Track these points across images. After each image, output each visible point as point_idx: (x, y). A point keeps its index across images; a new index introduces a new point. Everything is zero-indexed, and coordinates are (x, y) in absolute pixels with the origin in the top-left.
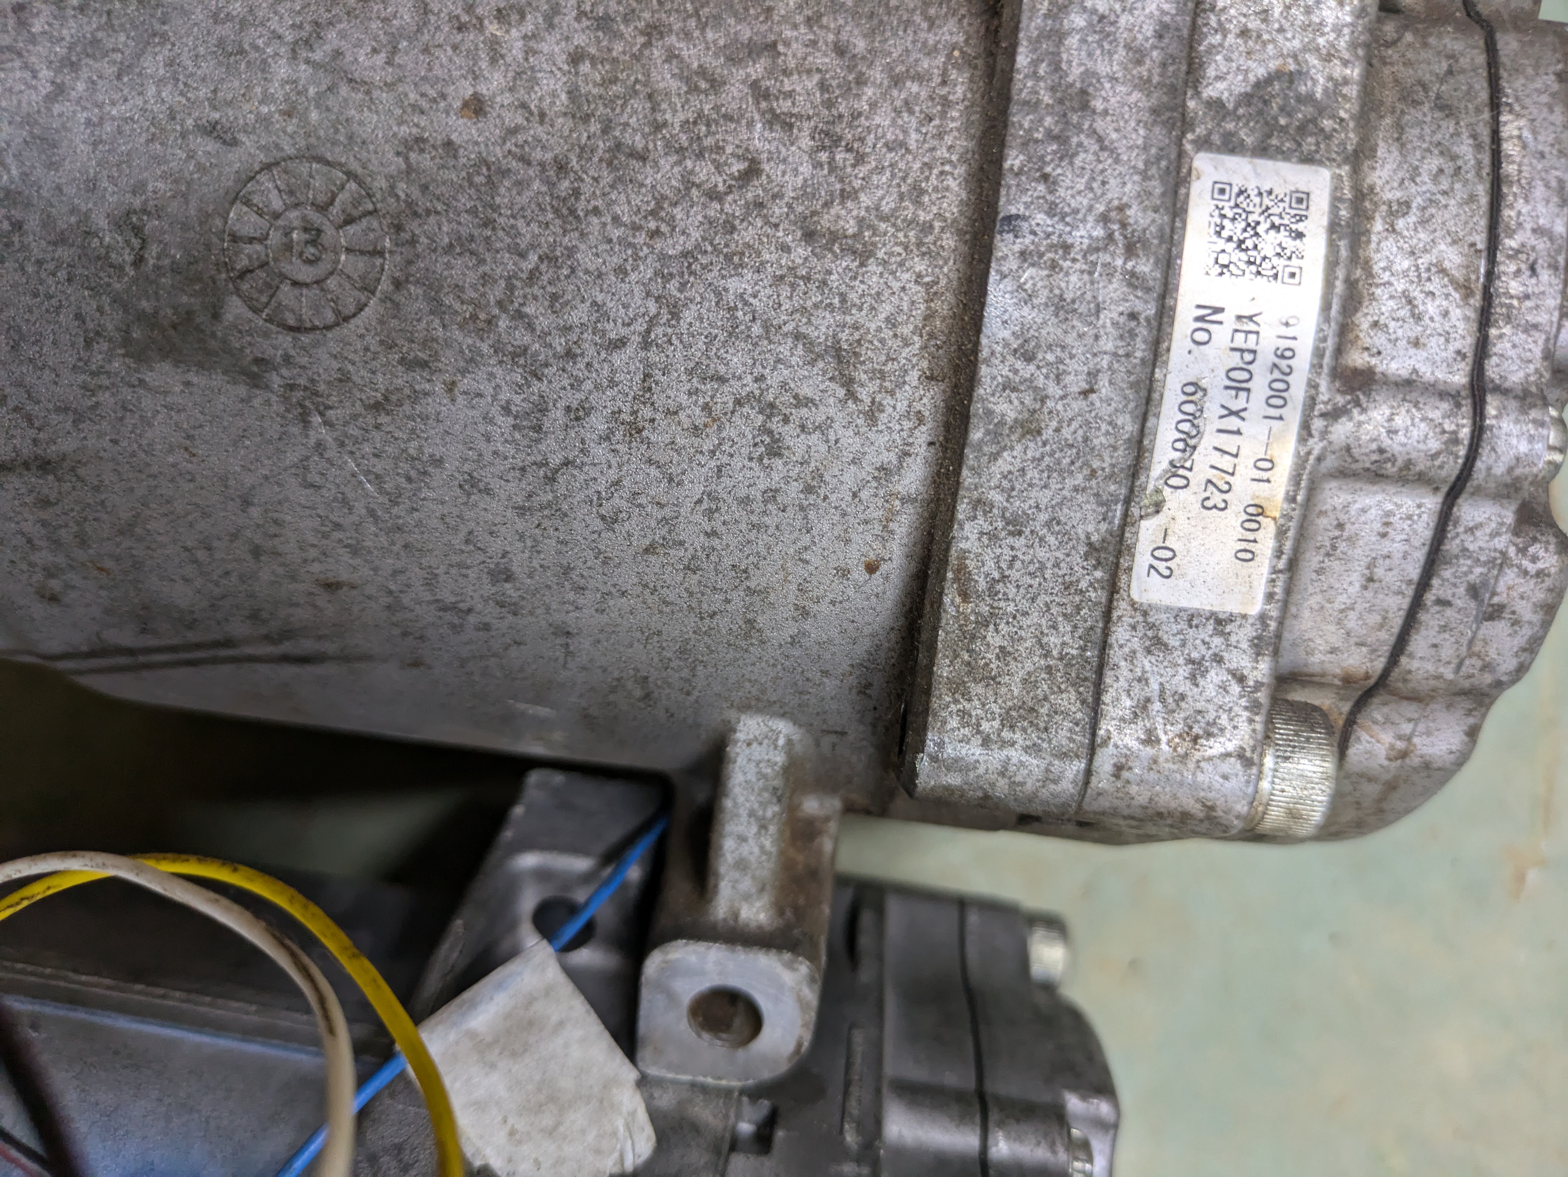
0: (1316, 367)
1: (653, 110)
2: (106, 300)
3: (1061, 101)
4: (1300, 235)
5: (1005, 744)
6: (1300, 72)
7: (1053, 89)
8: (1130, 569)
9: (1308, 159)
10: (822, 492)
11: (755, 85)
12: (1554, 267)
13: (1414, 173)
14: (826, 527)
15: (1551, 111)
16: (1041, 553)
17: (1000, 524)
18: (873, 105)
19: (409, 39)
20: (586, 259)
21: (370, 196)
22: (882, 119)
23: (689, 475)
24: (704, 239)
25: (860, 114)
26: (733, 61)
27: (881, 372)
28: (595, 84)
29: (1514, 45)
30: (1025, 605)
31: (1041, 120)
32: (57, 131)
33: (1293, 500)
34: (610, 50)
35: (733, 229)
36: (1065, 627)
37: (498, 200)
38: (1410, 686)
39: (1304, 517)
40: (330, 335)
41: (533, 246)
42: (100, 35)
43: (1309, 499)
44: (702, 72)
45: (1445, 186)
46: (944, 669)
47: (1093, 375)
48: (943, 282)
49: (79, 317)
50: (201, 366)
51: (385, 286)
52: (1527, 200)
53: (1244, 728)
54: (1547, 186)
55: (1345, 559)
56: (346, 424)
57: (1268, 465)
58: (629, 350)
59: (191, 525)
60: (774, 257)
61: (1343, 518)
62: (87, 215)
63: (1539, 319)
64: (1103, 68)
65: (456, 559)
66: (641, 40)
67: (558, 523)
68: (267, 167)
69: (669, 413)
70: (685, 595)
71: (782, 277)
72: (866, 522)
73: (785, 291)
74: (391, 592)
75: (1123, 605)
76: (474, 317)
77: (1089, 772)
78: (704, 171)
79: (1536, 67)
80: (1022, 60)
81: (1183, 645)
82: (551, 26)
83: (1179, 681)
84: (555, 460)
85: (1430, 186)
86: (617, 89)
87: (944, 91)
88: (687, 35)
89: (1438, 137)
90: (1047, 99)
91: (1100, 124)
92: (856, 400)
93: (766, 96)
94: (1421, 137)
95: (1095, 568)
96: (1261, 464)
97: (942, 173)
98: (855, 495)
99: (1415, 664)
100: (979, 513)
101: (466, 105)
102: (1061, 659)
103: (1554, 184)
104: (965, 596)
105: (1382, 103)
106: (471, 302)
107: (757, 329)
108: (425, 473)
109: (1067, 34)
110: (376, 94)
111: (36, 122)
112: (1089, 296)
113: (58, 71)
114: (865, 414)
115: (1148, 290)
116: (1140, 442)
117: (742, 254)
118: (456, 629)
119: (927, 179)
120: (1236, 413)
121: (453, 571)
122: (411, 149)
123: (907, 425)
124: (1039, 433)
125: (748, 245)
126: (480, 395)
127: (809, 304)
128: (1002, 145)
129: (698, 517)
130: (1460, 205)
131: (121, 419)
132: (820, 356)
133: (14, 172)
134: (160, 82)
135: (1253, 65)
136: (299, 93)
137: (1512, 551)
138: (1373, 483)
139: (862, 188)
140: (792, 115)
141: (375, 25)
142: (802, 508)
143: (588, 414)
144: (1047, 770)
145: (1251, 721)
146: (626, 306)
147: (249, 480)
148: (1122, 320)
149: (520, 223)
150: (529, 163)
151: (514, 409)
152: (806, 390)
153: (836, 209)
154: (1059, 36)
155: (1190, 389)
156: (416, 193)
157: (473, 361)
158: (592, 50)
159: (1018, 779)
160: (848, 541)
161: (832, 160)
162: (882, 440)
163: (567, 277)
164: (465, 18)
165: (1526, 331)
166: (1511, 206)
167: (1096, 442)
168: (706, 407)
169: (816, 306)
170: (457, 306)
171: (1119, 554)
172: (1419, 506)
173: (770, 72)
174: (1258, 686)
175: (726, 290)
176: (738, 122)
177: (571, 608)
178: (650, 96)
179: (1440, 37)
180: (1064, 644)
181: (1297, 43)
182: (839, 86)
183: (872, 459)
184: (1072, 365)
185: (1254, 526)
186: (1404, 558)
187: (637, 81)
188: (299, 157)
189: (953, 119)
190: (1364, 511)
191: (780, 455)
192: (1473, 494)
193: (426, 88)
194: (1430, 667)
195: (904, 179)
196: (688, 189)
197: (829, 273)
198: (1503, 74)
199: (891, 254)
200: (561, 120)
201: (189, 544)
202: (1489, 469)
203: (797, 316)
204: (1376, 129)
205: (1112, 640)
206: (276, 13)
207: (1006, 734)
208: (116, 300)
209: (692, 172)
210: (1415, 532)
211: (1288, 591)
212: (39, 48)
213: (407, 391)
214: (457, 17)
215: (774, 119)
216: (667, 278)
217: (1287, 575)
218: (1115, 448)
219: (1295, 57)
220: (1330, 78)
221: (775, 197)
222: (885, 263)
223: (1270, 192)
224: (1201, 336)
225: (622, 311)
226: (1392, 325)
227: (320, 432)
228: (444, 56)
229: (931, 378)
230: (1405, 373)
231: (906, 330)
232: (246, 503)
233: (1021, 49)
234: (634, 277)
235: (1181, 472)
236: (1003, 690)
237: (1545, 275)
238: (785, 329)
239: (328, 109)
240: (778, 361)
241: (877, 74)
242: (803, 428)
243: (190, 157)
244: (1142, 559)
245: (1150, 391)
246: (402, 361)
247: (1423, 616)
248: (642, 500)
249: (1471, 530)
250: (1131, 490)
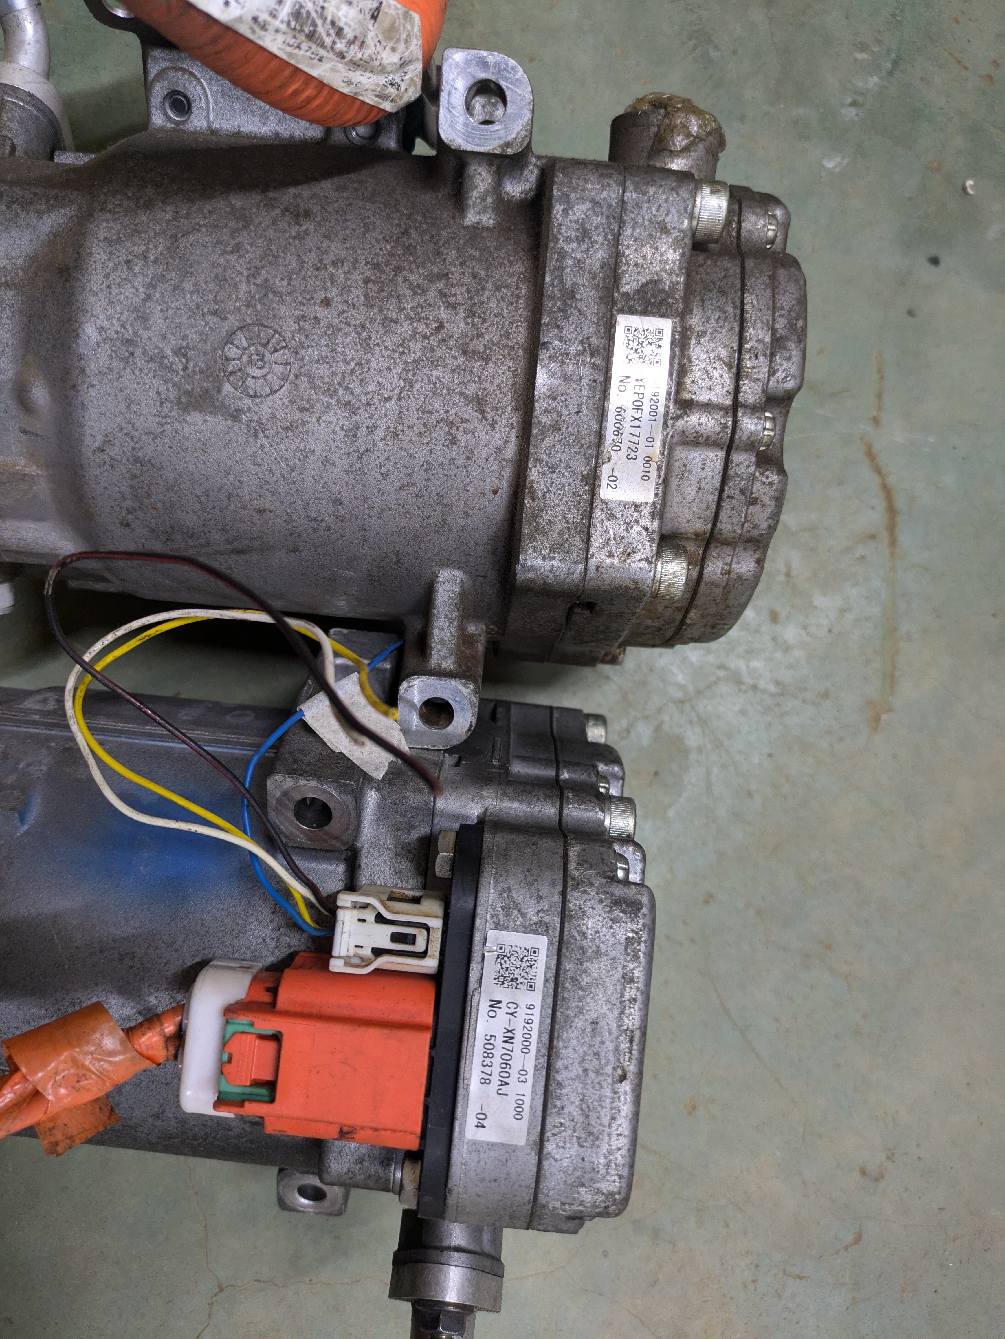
0: (668, 399)
1: (399, 302)
2: (170, 385)
3: (563, 296)
4: (660, 346)
5: (551, 559)
6: (659, 280)
7: (560, 290)
8: (600, 486)
9: (663, 316)
10: (473, 459)
11: (440, 291)
12: (765, 355)
13: (708, 319)
14: (475, 475)
15: (765, 291)
16: (563, 480)
17: (546, 469)
18: (489, 299)
19: (296, 274)
20: (374, 364)
21: (284, 340)
22: (492, 305)
23: (418, 454)
24: (422, 355)
25: (483, 303)
26: (431, 281)
27: (496, 407)
28: (375, 292)
29: (752, 264)
30: (558, 502)
31: (556, 304)
32: (148, 314)
33: (663, 454)
34: (380, 278)
35: (434, 350)
36: (574, 511)
37: (337, 341)
38: (724, 536)
39: (669, 462)
40: (268, 399)
41: (352, 359)
42: (164, 273)
43: (669, 453)
44: (418, 286)
45: (721, 324)
46: (526, 530)
47: (580, 405)
48: (519, 370)
49: (158, 393)
50: (211, 412)
51: (292, 377)
52: (754, 329)
53: (648, 549)
54: (762, 322)
55: (688, 480)
56: (274, 436)
57: (652, 440)
58: (393, 402)
59: (201, 485)
60: (451, 361)
61: (686, 462)
62: (162, 350)
63: (759, 377)
64: (580, 281)
65: (318, 496)
66: (393, 273)
67: (362, 477)
68: (241, 328)
69: (409, 427)
70: (417, 508)
71: (454, 370)
72: (492, 472)
73: (456, 375)
74: (288, 513)
75: (597, 501)
76: (328, 389)
77: (586, 569)
78: (421, 327)
79: (761, 273)
80: (547, 279)
81: (623, 516)
82: (355, 268)
83: (622, 530)
84: (362, 449)
85: (715, 324)
86: (384, 294)
87: (517, 292)
88: (411, 271)
89: (719, 304)
90: (558, 295)
91: (579, 304)
92: (486, 419)
93: (445, 296)
94: (712, 304)
95: (585, 485)
96: (649, 440)
97: (517, 326)
98: (487, 460)
99: (723, 526)
100: (538, 464)
101: (322, 301)
102: (573, 524)
103: (765, 321)
104: (533, 500)
105: (696, 291)
106: (327, 383)
107: (445, 391)
108: (307, 457)
109: (565, 268)
110: (284, 297)
111: (139, 311)
112: (577, 373)
113: (147, 289)
114: (490, 425)
115: (600, 370)
116: (600, 432)
117: (438, 361)
118: (315, 530)
119: (511, 328)
120: (638, 419)
121: (316, 502)
122: (300, 320)
123: (507, 429)
124: (560, 430)
125: (440, 357)
126: (331, 422)
127: (466, 380)
128: (541, 314)
129: (422, 472)
130: (727, 332)
131: (174, 437)
132: (471, 402)
133: (130, 332)
134: (192, 293)
135: (640, 278)
136: (252, 297)
137: (757, 474)
138: (697, 447)
139: (485, 333)
140: (456, 304)
141: (281, 268)
142: (465, 467)
143: (376, 429)
144: (569, 569)
145: (651, 546)
146: (391, 383)
147: (229, 463)
148: (590, 382)
149: (347, 350)
150: (349, 325)
151: (345, 428)
152: (465, 416)
153: (475, 341)
154: (562, 269)
155: (619, 410)
156: (303, 339)
157: (328, 407)
158: (373, 278)
159: (557, 574)
160: (485, 481)
161: (473, 321)
162: (498, 436)
163: (367, 372)
164: (319, 265)
165: (754, 382)
166: (747, 331)
167: (583, 433)
168: (425, 424)
169: (468, 381)
170: (321, 385)
171: (595, 480)
172: (716, 456)
173: (446, 286)
174: (653, 532)
175: (432, 376)
176: (434, 307)
177: (367, 517)
178: (398, 297)
179: (722, 261)
180: (574, 517)
181: (658, 268)
182: (474, 291)
183: (493, 445)
184: (572, 402)
185: (648, 465)
186: (712, 478)
187: (392, 291)
188: (253, 324)
189: (521, 304)
190: (694, 459)
191: (456, 444)
192: (736, 450)
193: (305, 295)
194: (729, 527)
195: (502, 329)
196: (415, 335)
197: (474, 367)
198: (747, 277)
199: (498, 359)
200: (362, 308)
201: (198, 494)
202: (740, 438)
203: (461, 385)
204: (693, 302)
205: (594, 515)
206: (238, 263)
207: (551, 555)
208: (175, 385)
209: (416, 328)
210: (716, 468)
211: (665, 493)
212: (138, 279)
213: (300, 421)
214: (316, 264)
215: (449, 305)
216: (408, 371)
217: (663, 486)
218: (590, 435)
219: (657, 274)
220: (671, 282)
221: (450, 337)
222: (496, 363)
223: (647, 330)
224: (622, 388)
225: (390, 385)
226: (700, 381)
227: (262, 440)
228: (311, 281)
229: (516, 409)
230: (706, 401)
231: (505, 390)
232: (228, 473)
233: (547, 275)
234: (394, 371)
235: (617, 444)
236: (550, 537)
237: (761, 359)
238: (456, 391)
239: (264, 304)
240: (454, 404)
241: (490, 286)
242: (465, 431)
243: (206, 325)
244: (604, 482)
245: (603, 411)
246: (298, 409)
247: (723, 504)
248: (399, 466)
249: (738, 465)
250: (598, 453)
